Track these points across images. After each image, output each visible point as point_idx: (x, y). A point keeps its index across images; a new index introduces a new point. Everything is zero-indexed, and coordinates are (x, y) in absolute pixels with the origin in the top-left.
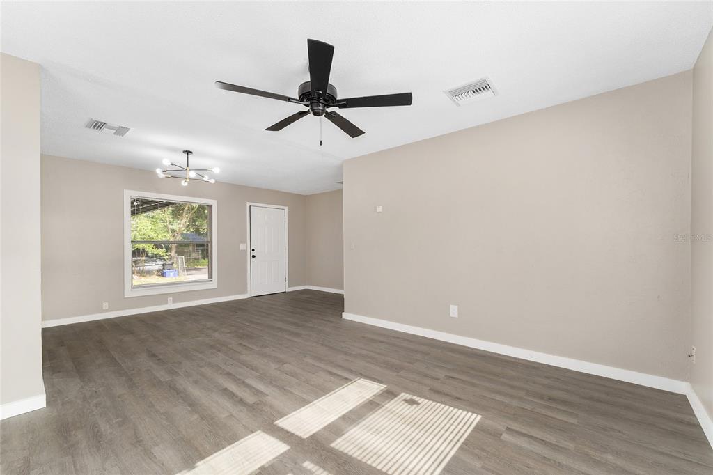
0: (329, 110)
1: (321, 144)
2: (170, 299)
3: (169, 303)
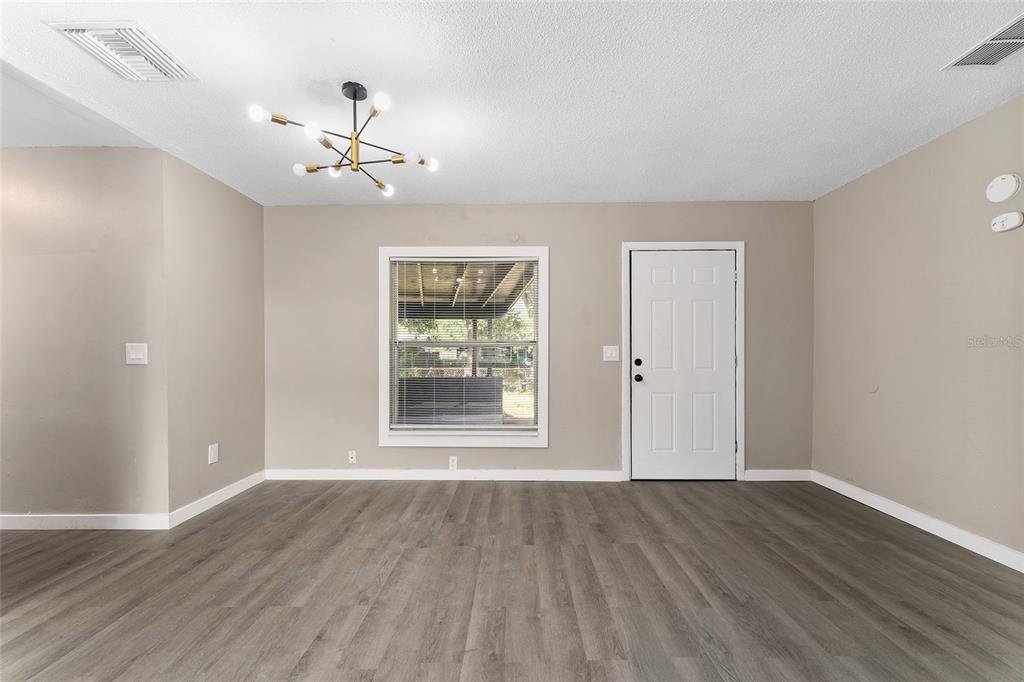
2: (453, 460)
3: (451, 468)
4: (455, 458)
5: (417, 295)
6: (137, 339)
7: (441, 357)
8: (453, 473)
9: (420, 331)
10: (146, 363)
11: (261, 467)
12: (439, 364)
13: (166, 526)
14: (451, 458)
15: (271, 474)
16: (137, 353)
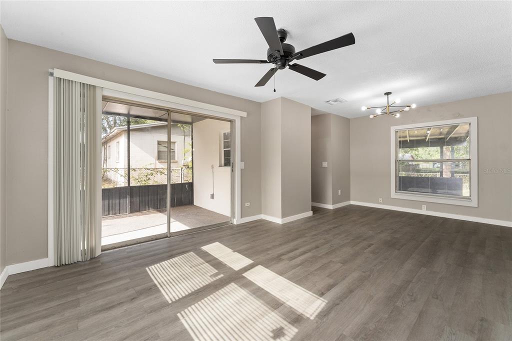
0: (291, 63)
1: (275, 91)
2: (424, 207)
3: (423, 209)
4: (425, 206)
5: (406, 137)
6: (325, 161)
7: (421, 167)
8: (424, 211)
9: (406, 152)
10: (327, 166)
11: (349, 200)
12: (418, 171)
13: (332, 208)
14: (423, 206)
15: (352, 203)
16: (325, 164)
